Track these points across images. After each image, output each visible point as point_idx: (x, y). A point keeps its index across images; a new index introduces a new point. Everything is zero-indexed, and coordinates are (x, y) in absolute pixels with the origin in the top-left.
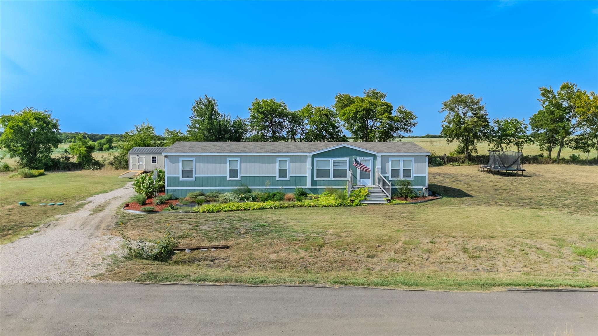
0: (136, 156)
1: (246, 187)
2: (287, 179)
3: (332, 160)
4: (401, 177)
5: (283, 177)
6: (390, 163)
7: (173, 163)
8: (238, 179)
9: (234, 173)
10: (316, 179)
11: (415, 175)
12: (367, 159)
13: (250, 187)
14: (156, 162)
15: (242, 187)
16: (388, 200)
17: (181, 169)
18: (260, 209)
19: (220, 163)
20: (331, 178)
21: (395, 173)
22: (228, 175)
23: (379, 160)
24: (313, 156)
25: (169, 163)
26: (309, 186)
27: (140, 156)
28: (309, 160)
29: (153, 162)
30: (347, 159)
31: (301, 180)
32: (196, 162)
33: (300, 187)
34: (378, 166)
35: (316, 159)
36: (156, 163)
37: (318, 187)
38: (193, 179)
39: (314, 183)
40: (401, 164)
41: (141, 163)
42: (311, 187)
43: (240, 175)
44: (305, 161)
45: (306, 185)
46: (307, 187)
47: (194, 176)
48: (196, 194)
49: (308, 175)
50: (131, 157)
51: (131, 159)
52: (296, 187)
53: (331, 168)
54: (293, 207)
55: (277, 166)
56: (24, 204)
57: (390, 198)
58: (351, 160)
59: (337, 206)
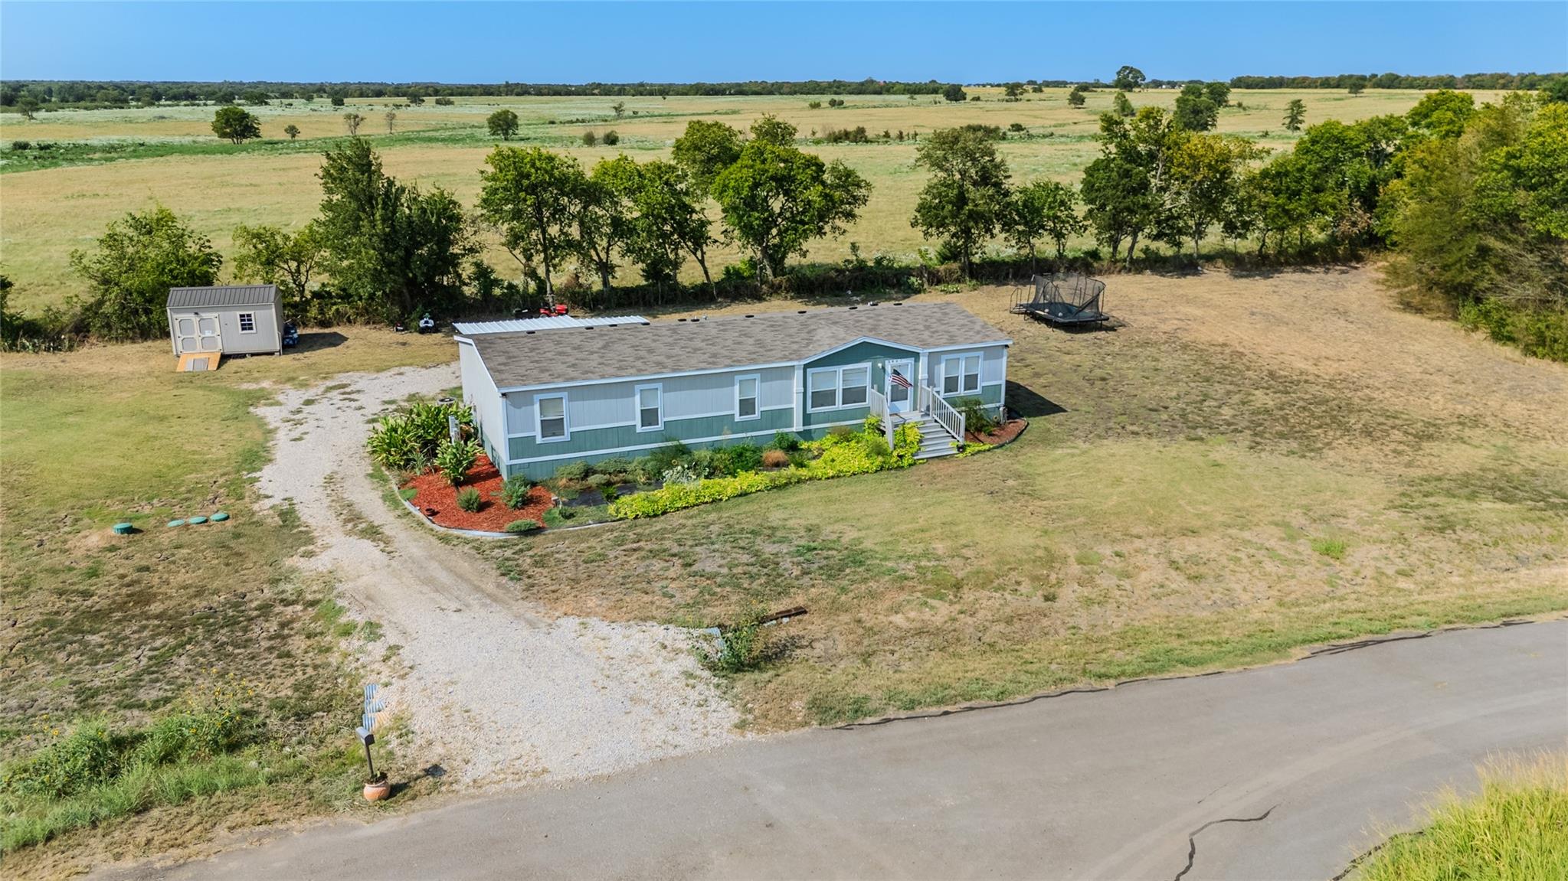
0: (191, 316)
1: (675, 443)
2: (757, 416)
3: (840, 369)
4: (961, 391)
5: (747, 414)
6: (943, 366)
7: (521, 408)
8: (660, 427)
9: (649, 416)
10: (810, 410)
11: (984, 384)
12: (904, 361)
13: (683, 442)
14: (251, 329)
15: (668, 444)
16: (959, 448)
17: (538, 419)
18: (740, 495)
19: (622, 397)
20: (839, 405)
21: (951, 384)
22: (638, 422)
23: (923, 362)
24: (806, 367)
25: (511, 408)
26: (797, 426)
27: (204, 315)
28: (798, 374)
29: (243, 329)
30: (867, 364)
31: (781, 416)
32: (570, 400)
33: (781, 430)
34: (923, 374)
35: (810, 371)
36: (254, 331)
37: (812, 427)
38: (566, 437)
39: (807, 419)
40: (963, 364)
41: (208, 334)
42: (801, 428)
43: (661, 419)
44: (790, 377)
45: (791, 426)
46: (794, 429)
47: (568, 429)
48: (577, 469)
49: (796, 404)
50: (176, 319)
51: (176, 323)
52: (774, 431)
53: (839, 386)
54: (798, 482)
55: (737, 393)
56: (130, 531)
57: (962, 442)
58: (874, 368)
59: (876, 471)
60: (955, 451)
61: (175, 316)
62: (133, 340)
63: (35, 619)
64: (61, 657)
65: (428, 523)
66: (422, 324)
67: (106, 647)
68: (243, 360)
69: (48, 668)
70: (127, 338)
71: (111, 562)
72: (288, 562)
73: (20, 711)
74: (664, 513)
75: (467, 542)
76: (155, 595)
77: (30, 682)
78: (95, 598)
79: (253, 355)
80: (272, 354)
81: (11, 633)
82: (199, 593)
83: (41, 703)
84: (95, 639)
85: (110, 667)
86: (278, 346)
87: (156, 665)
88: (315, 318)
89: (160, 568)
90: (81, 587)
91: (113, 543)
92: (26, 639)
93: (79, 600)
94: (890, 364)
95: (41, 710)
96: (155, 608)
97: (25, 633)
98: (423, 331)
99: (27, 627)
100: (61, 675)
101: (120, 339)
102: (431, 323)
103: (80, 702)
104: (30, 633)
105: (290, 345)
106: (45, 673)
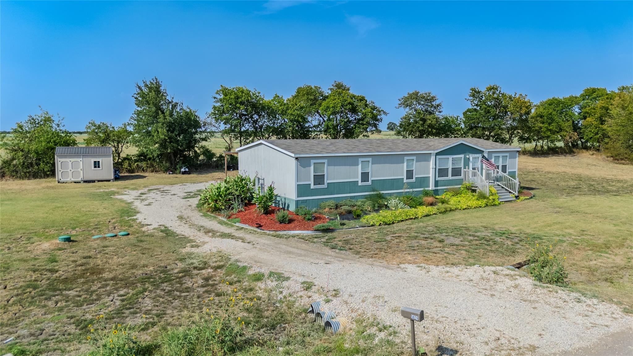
1: (377, 192)
2: (414, 180)
3: (451, 157)
5: (410, 178)
6: (493, 160)
7: (304, 167)
8: (370, 183)
9: (365, 177)
10: (438, 179)
11: (509, 171)
12: (477, 155)
14: (99, 168)
15: (372, 193)
16: (516, 196)
17: (312, 174)
18: (427, 216)
19: (353, 164)
20: (450, 177)
24: (437, 154)
25: (299, 167)
26: (431, 187)
27: (75, 159)
28: (433, 158)
29: (94, 167)
30: (462, 156)
31: (424, 181)
32: (329, 164)
33: (425, 189)
35: (438, 157)
36: (101, 169)
37: (439, 188)
38: (325, 186)
39: (436, 183)
40: (501, 159)
41: (76, 169)
42: (434, 188)
43: (370, 179)
44: (428, 160)
45: (429, 187)
46: (430, 189)
47: (327, 181)
48: (332, 203)
49: (431, 175)
50: (59, 161)
51: (59, 163)
52: (422, 189)
53: (450, 167)
54: (450, 211)
55: (405, 167)
56: (68, 240)
57: (516, 194)
58: (465, 158)
59: (485, 206)
60: (514, 199)
61: (59, 160)
62: (29, 179)
63: (21, 284)
64: (50, 304)
65: (259, 230)
66: (183, 170)
67: (83, 297)
68: (93, 184)
69: (43, 311)
70: (26, 177)
71: (62, 256)
72: (184, 251)
73: (32, 338)
74: (393, 223)
75: (293, 236)
76: (103, 269)
77: (32, 319)
78: (61, 272)
79: (99, 181)
80: (109, 181)
81: (5, 293)
82: (134, 267)
83: (47, 330)
84: (72, 293)
85: (93, 308)
86: (112, 177)
87: (130, 304)
88: (126, 168)
89: (99, 256)
90: (48, 267)
91: (60, 246)
92: (17, 295)
93: (49, 274)
94: (471, 156)
95: (50, 335)
96: (106, 275)
97: (15, 292)
98: (184, 173)
99: (15, 289)
100: (57, 313)
101: (21, 178)
102: (187, 170)
103: (82, 329)
104: (20, 292)
105: (117, 178)
106: (43, 312)
